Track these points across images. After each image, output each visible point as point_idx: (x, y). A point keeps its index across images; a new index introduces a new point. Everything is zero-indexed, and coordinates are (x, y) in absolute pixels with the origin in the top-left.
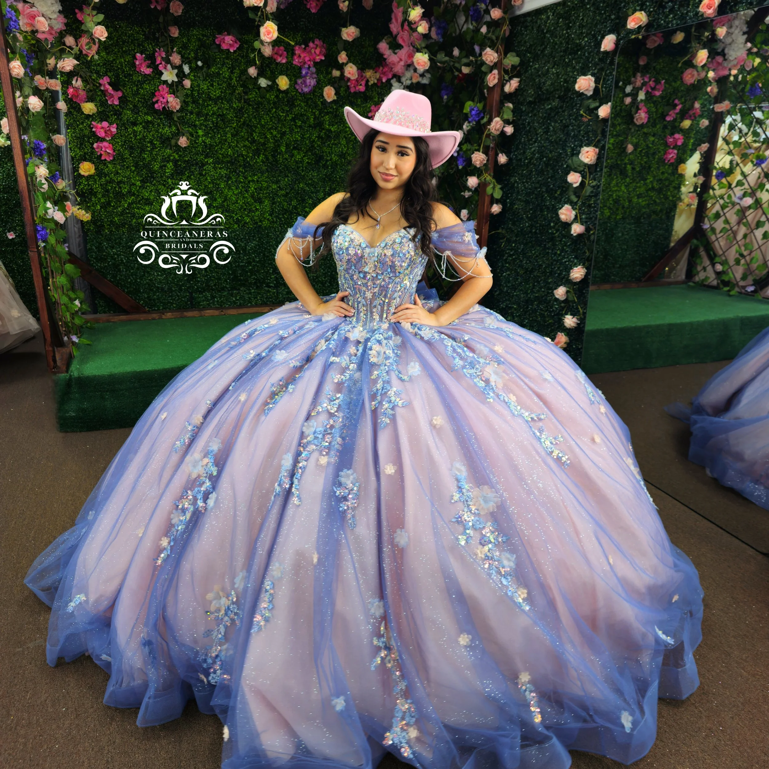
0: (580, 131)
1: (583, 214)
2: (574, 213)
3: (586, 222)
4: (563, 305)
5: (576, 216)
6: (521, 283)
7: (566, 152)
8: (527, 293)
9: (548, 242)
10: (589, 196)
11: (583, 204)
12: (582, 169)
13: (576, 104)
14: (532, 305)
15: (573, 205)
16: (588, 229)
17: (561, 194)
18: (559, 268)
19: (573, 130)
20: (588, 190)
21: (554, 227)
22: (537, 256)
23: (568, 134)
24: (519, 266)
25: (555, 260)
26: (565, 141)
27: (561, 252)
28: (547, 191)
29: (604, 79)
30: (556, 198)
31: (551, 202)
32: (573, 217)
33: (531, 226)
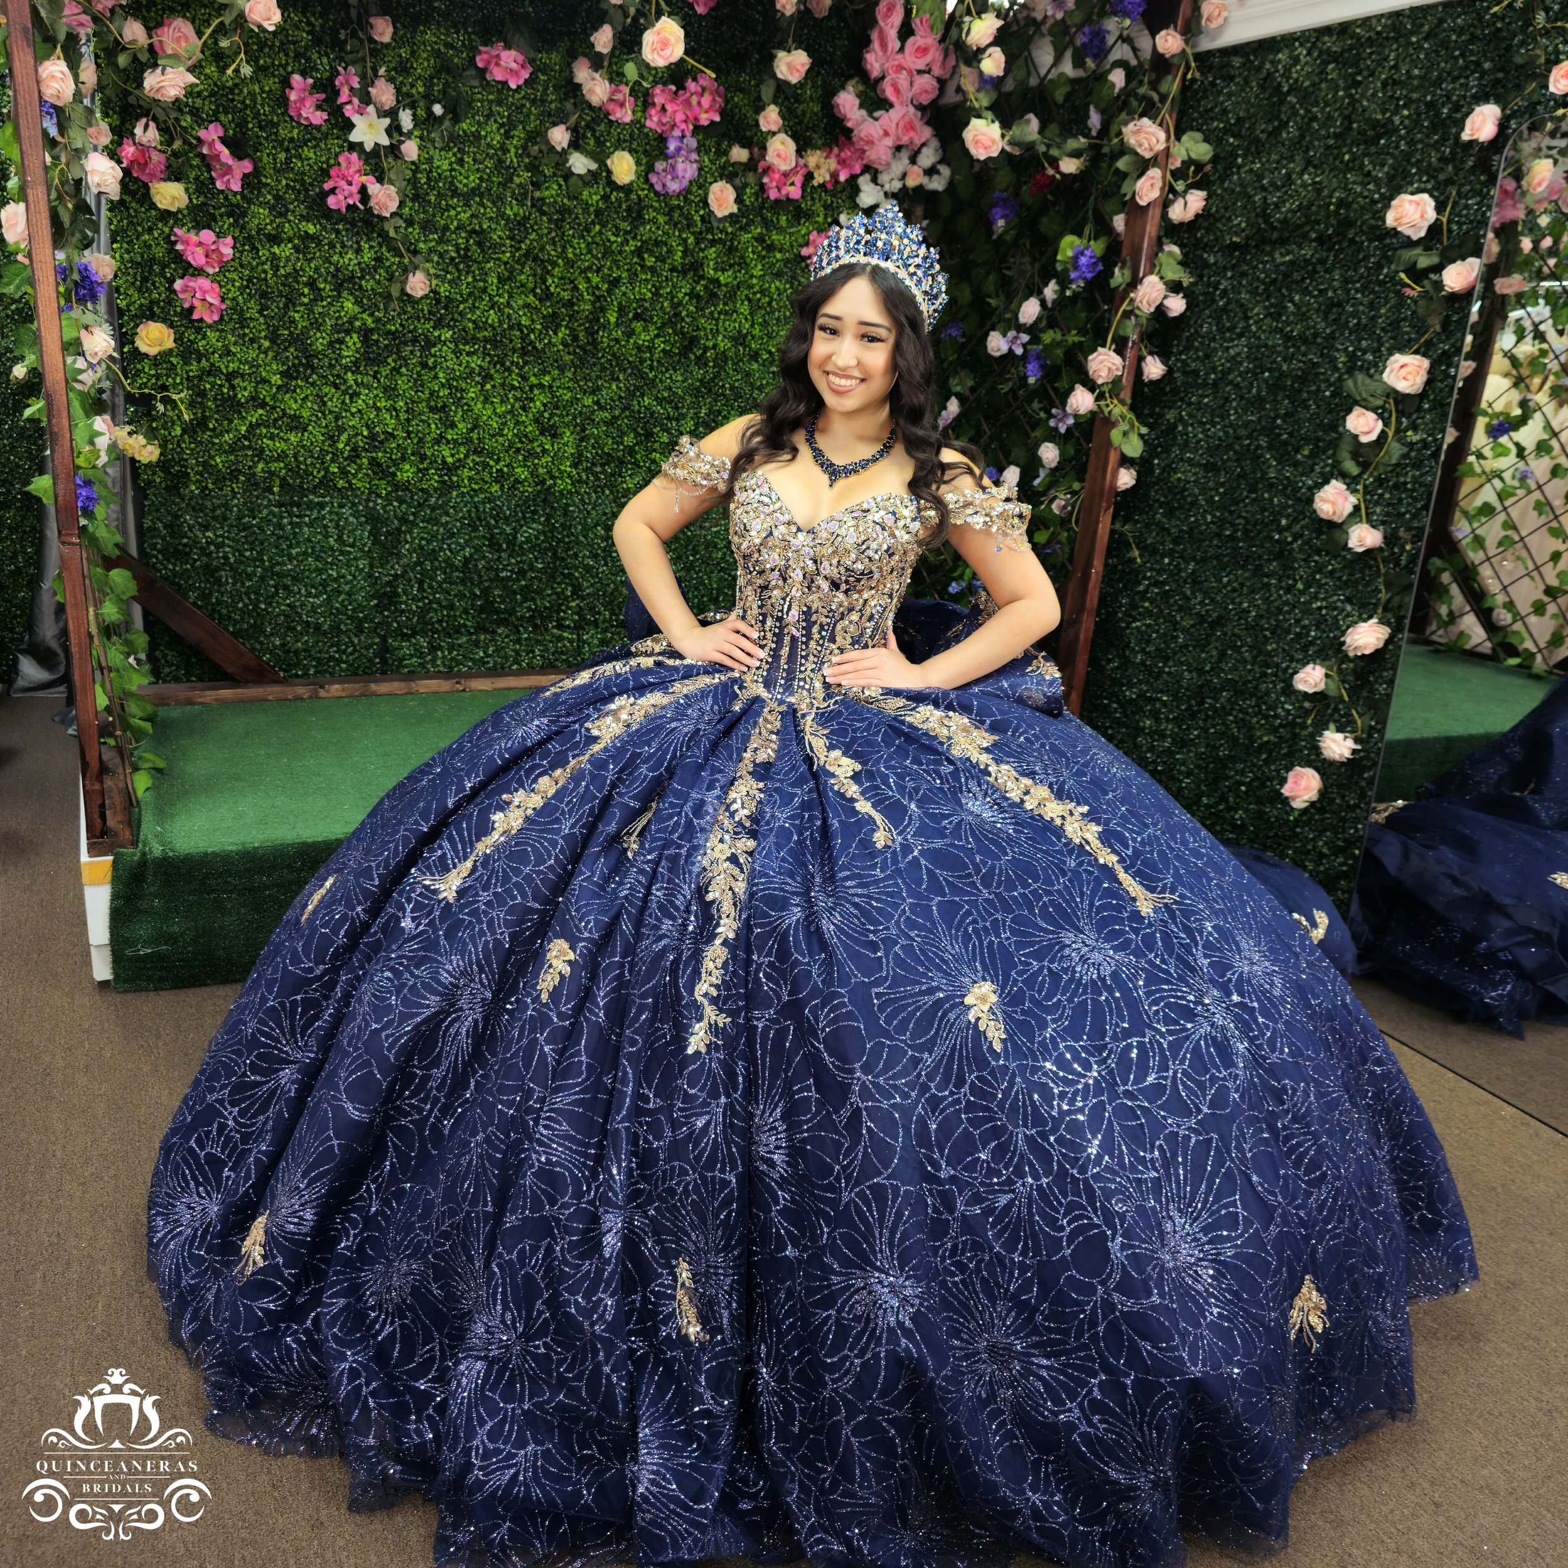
0: (1373, 319)
1: (1377, 503)
2: (1353, 500)
3: (1383, 523)
4: (1307, 705)
5: (1357, 508)
6: (1186, 646)
7: (1333, 361)
8: (1201, 671)
9: (1269, 561)
10: (1398, 465)
11: (1380, 482)
12: (1379, 402)
13: (1366, 258)
14: (1216, 700)
15: (1352, 483)
16: (1390, 539)
17: (1313, 455)
18: (1298, 621)
19: (1355, 314)
20: (1395, 450)
21: (1288, 528)
22: (1234, 590)
23: (1340, 324)
24: (1181, 609)
25: (1286, 603)
26: (1332, 337)
27: (1308, 585)
28: (1270, 448)
29: (1455, 203)
30: (1295, 464)
31: (1280, 471)
32: (1349, 509)
33: (1221, 523)
